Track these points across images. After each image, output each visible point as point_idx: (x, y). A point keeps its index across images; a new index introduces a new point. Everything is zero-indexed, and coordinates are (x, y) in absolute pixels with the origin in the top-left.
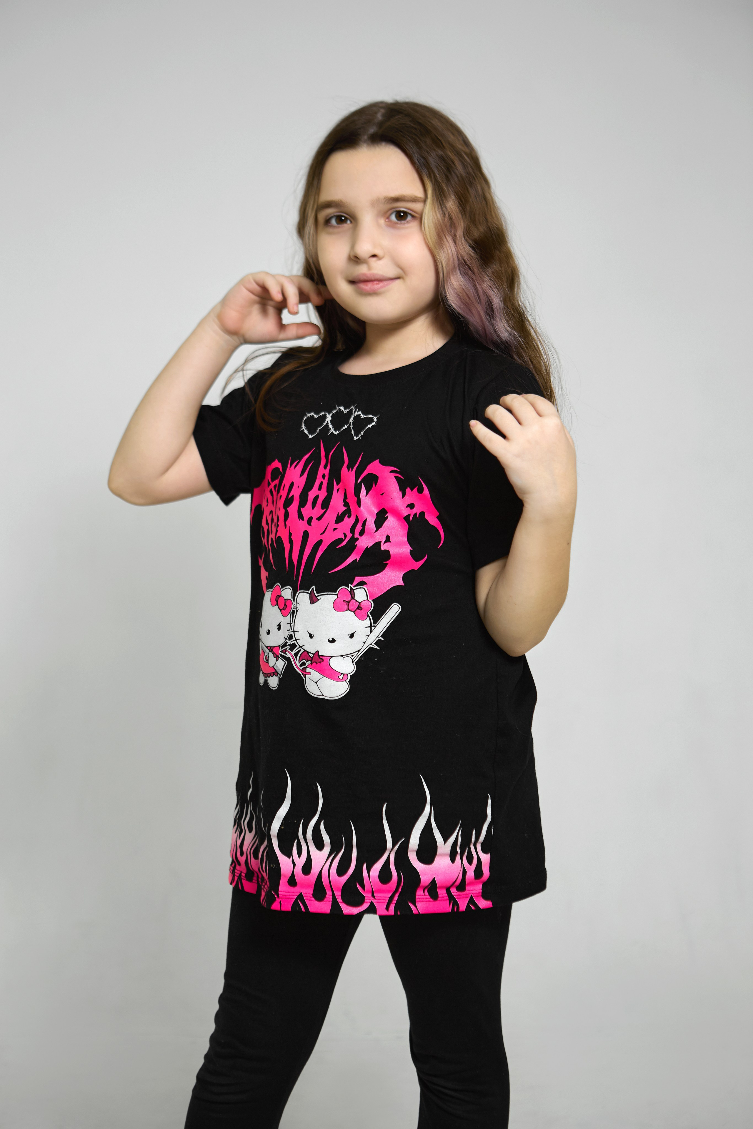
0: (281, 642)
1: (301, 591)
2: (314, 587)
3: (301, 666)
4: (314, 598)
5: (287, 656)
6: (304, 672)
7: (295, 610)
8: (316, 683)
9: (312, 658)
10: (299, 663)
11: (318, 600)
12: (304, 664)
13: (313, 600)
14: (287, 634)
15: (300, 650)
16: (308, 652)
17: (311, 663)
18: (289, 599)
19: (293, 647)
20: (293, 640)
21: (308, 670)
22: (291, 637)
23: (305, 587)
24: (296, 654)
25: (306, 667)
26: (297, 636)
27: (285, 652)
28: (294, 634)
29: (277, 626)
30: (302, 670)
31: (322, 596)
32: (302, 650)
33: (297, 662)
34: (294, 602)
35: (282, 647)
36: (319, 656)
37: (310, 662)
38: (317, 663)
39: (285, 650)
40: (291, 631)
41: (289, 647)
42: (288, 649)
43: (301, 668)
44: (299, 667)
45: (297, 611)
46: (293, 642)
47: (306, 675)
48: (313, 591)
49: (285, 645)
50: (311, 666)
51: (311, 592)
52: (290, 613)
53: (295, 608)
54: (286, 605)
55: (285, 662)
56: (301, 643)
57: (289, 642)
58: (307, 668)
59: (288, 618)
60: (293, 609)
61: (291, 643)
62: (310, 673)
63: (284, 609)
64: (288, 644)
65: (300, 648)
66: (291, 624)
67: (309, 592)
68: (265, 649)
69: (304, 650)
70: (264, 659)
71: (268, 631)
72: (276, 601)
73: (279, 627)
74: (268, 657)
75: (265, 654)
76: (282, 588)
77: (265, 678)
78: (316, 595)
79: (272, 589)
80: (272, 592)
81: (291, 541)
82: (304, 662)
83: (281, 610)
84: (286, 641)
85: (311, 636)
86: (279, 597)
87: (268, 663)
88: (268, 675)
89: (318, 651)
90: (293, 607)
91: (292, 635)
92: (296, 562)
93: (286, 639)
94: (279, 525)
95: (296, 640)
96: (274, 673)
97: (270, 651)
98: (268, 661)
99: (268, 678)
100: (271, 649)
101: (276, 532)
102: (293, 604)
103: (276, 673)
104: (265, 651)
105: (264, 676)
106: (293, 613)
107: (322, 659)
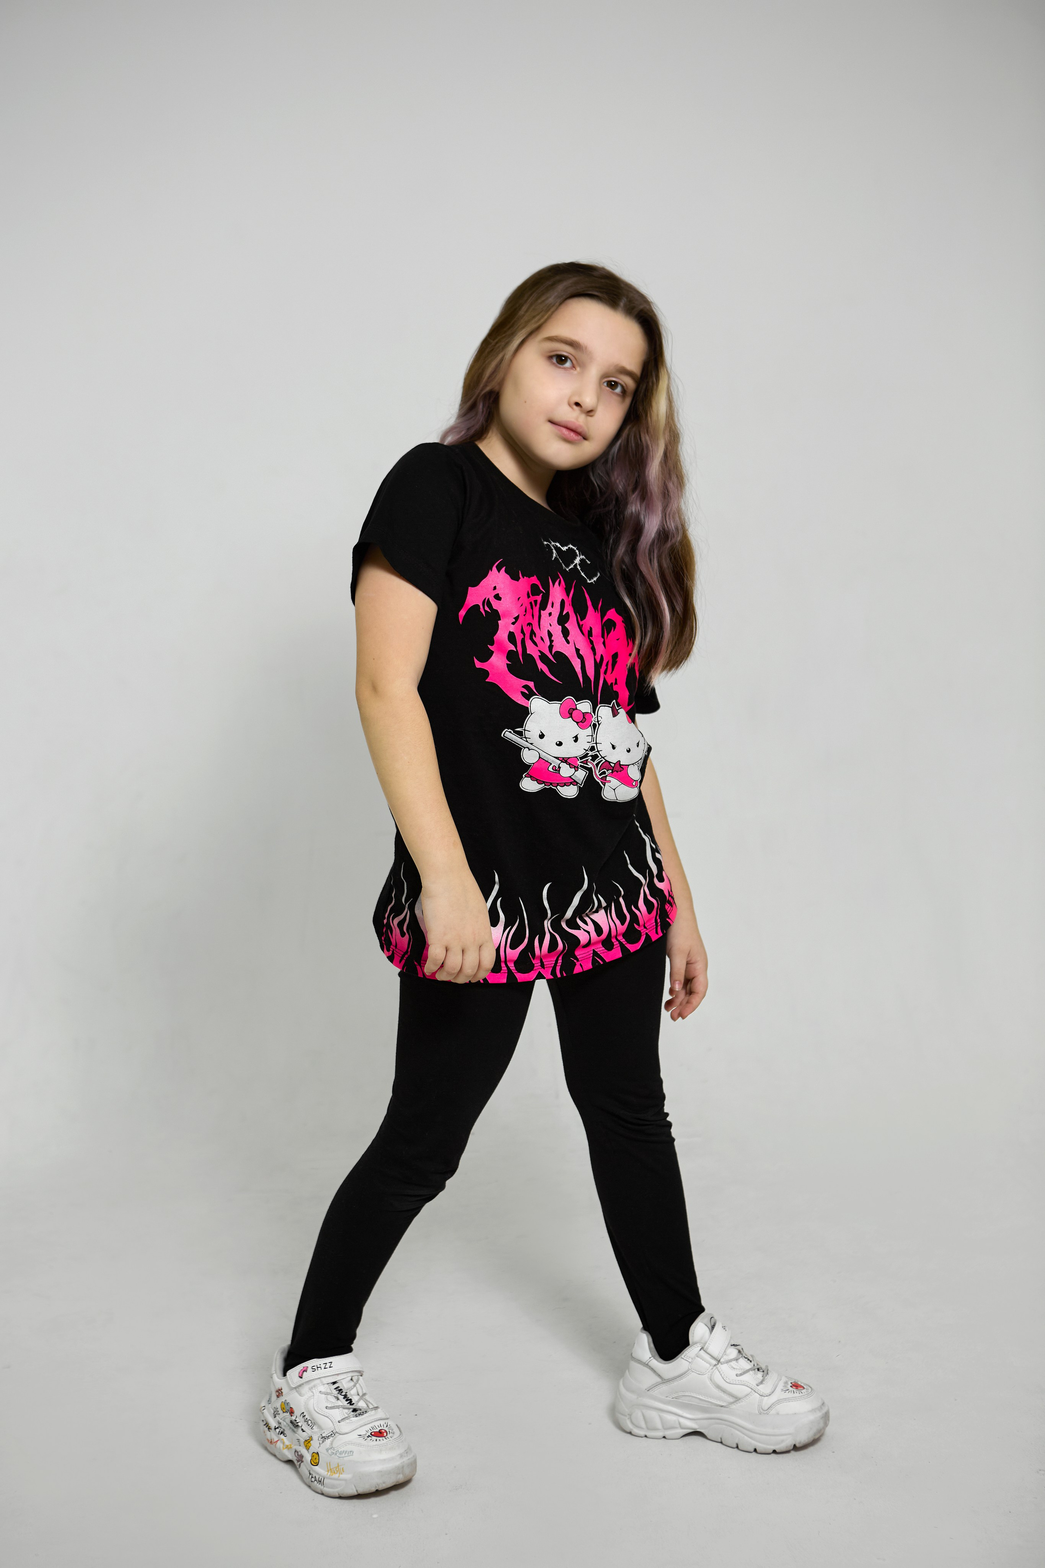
0: (581, 752)
1: (602, 705)
2: (615, 701)
3: (600, 775)
4: (615, 712)
5: (589, 767)
6: (605, 780)
7: (597, 723)
8: (614, 790)
9: (613, 767)
10: (600, 772)
11: (618, 713)
12: (604, 773)
13: (615, 714)
14: (587, 746)
15: (602, 760)
16: (610, 762)
17: (612, 772)
18: (589, 713)
19: (594, 757)
20: (595, 751)
21: (608, 778)
22: (592, 749)
23: (606, 701)
24: (598, 765)
25: (607, 776)
26: (600, 747)
27: (586, 762)
28: (597, 745)
30: (601, 779)
31: (621, 709)
32: (604, 761)
33: (598, 772)
34: (595, 715)
35: (581, 758)
36: (620, 765)
37: (611, 771)
38: (617, 772)
40: (592, 742)
41: (591, 758)
42: (589, 760)
43: (600, 777)
44: (599, 776)
45: (599, 725)
46: (595, 753)
47: (606, 783)
48: (613, 706)
49: (586, 756)
50: (611, 775)
52: (590, 725)
53: (597, 721)
55: (587, 772)
56: (603, 754)
57: (591, 753)
59: (589, 731)
60: (593, 722)
61: (593, 754)
62: (610, 781)
63: (583, 721)
64: (589, 755)
65: (602, 759)
66: (594, 737)
67: (611, 706)
68: (551, 759)
69: (606, 761)
70: (550, 769)
71: (558, 743)
72: (569, 714)
73: (576, 739)
74: (559, 767)
75: (551, 764)
76: (577, 702)
77: (546, 787)
78: (617, 709)
79: (561, 701)
80: (561, 704)
81: (580, 657)
82: (605, 771)
83: (577, 723)
84: (587, 752)
85: (614, 747)
86: (574, 710)
87: (559, 773)
88: (558, 785)
89: (620, 761)
90: (594, 720)
91: (594, 746)
92: (592, 679)
93: (586, 750)
94: (553, 640)
95: (598, 751)
96: (571, 783)
97: (562, 762)
98: (559, 771)
99: (558, 787)
100: (564, 760)
101: (551, 647)
102: (594, 717)
103: (575, 783)
104: (553, 761)
105: (543, 785)
106: (595, 725)
107: (622, 768)
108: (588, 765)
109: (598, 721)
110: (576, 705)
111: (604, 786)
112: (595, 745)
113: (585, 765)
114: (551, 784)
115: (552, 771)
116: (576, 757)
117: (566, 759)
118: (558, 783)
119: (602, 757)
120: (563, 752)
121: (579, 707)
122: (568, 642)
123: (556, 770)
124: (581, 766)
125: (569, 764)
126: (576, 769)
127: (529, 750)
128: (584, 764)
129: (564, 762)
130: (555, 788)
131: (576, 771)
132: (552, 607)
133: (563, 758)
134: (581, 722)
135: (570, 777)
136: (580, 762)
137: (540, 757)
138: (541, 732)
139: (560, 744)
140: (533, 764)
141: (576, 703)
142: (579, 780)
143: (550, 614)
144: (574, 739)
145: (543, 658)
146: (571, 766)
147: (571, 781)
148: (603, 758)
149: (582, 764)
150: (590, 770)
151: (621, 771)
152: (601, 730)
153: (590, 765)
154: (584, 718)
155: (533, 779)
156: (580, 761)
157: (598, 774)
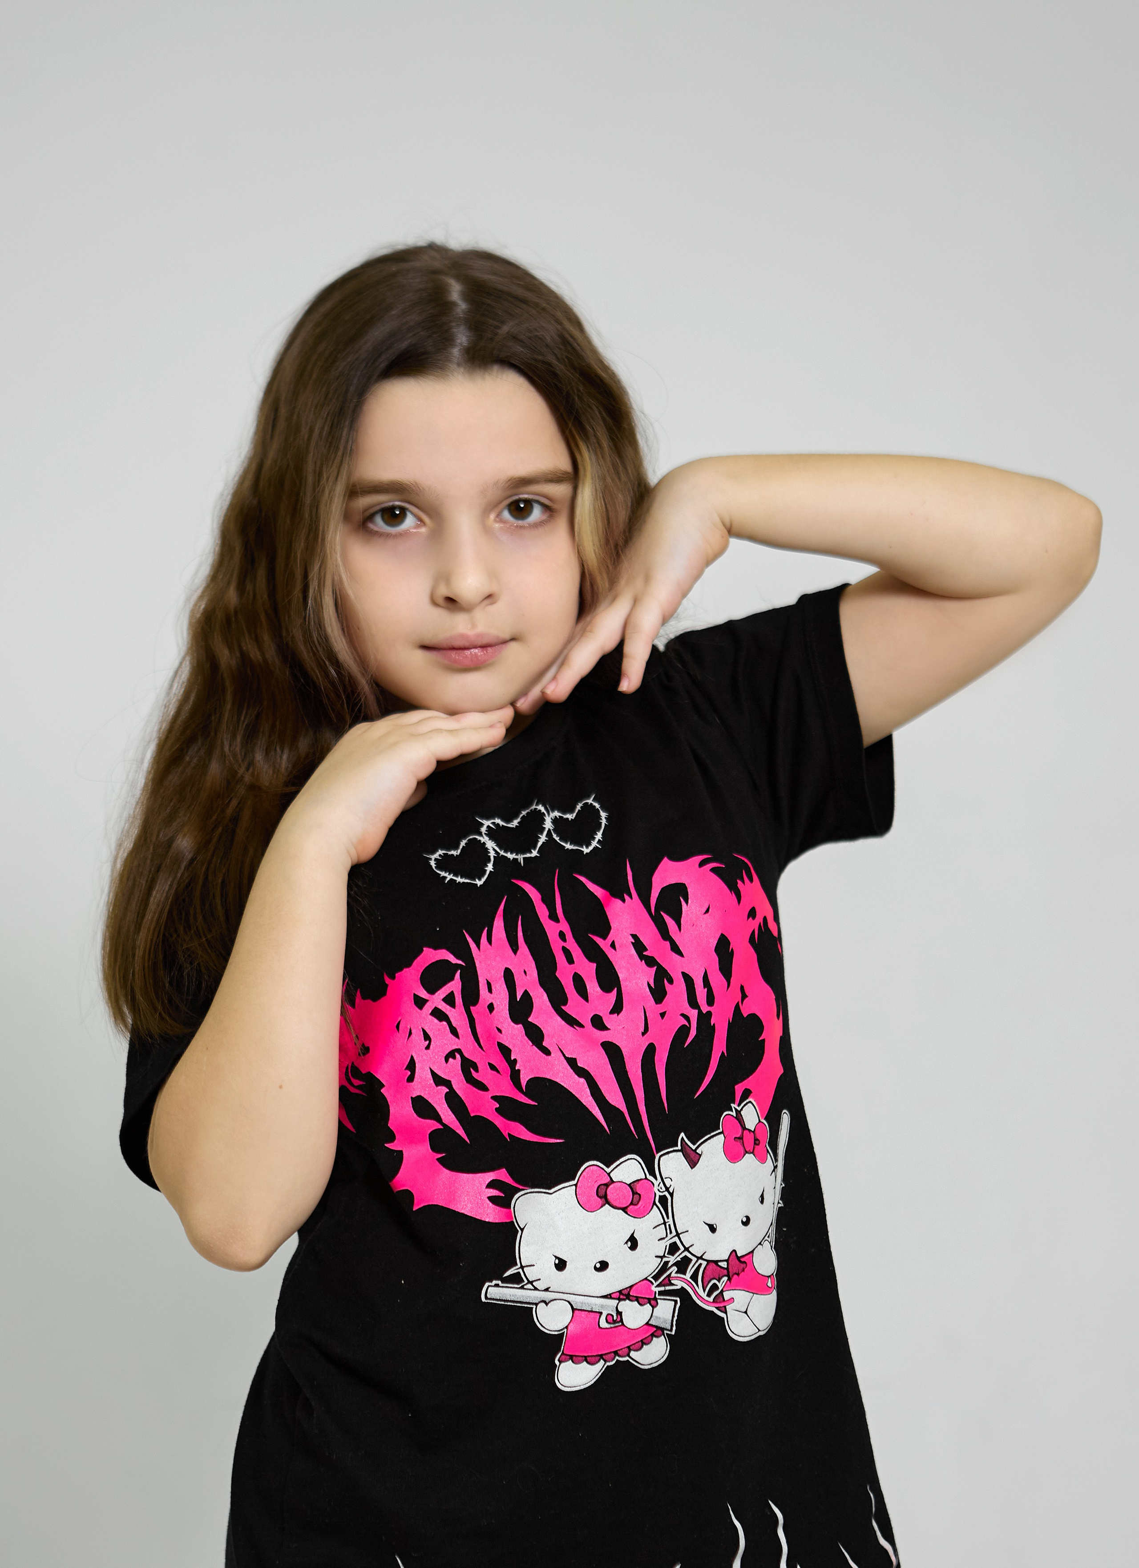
0: (651, 1266)
1: (662, 1153)
2: (682, 1135)
3: (709, 1295)
4: (692, 1155)
5: (679, 1287)
6: (720, 1302)
7: (666, 1193)
8: (746, 1312)
9: (727, 1269)
10: (704, 1291)
11: (700, 1155)
12: (715, 1287)
13: (693, 1160)
14: (661, 1248)
15: (701, 1264)
16: (716, 1262)
17: (729, 1279)
18: (641, 1180)
19: (682, 1265)
20: (680, 1252)
21: (727, 1295)
22: (673, 1249)
23: (666, 1142)
24: (694, 1277)
25: (722, 1291)
26: (687, 1240)
27: (668, 1281)
28: (680, 1238)
29: (626, 1243)
30: (714, 1301)
31: (702, 1146)
32: (704, 1263)
33: (700, 1291)
34: (656, 1179)
35: (656, 1277)
36: (738, 1258)
37: (725, 1279)
38: (738, 1274)
39: (667, 1279)
40: (669, 1236)
41: (675, 1269)
42: (673, 1275)
43: (711, 1299)
44: (707, 1298)
45: (672, 1195)
46: (681, 1256)
47: (725, 1307)
48: (684, 1143)
49: (664, 1268)
50: (730, 1286)
51: (681, 1146)
52: (654, 1203)
53: (664, 1189)
54: (637, 1193)
55: (676, 1302)
56: (697, 1251)
57: (672, 1259)
58: (724, 1293)
59: (655, 1215)
60: (658, 1194)
61: (679, 1259)
62: (732, 1300)
63: (635, 1201)
64: (670, 1265)
65: (700, 1261)
66: (667, 1224)
67: (679, 1147)
68: (597, 1304)
69: (708, 1262)
70: (603, 1324)
71: (598, 1265)
72: (600, 1197)
73: (633, 1243)
74: (619, 1313)
75: (601, 1313)
76: (608, 1167)
77: (608, 1364)
78: (694, 1147)
79: (574, 1179)
80: (576, 1185)
81: (581, 1072)
82: (715, 1284)
83: (624, 1210)
84: (665, 1259)
85: (713, 1229)
86: (607, 1185)
87: (623, 1324)
88: (629, 1349)
89: (734, 1251)
90: (658, 1189)
91: (675, 1243)
92: (622, 1106)
93: (662, 1257)
94: (515, 1060)
95: (687, 1249)
96: (653, 1335)
97: (620, 1300)
98: (621, 1321)
99: (632, 1354)
100: (624, 1295)
101: (515, 1076)
102: (656, 1183)
103: (658, 1331)
104: (602, 1306)
105: (602, 1362)
106: (663, 1200)
107: (745, 1262)
108: (673, 1285)
109: (667, 1189)
110: (609, 1174)
111: (726, 1313)
112: (676, 1239)
113: (668, 1288)
114: (616, 1353)
115: (608, 1326)
116: (646, 1279)
117: (626, 1292)
118: (629, 1347)
119: (698, 1258)
120: (614, 1281)
121: (615, 1176)
122: (547, 1052)
123: (614, 1322)
124: (661, 1293)
125: (637, 1299)
126: (653, 1302)
127: (547, 1304)
128: (664, 1286)
129: (624, 1300)
130: (627, 1358)
131: (653, 1307)
132: (490, 991)
133: (620, 1292)
134: (632, 1204)
135: (647, 1324)
136: (658, 1286)
137: (573, 1310)
138: (556, 1257)
139: (603, 1266)
140: (567, 1327)
141: (608, 1170)
142: (665, 1321)
143: (491, 1007)
144: (629, 1244)
145: (507, 1107)
146: (640, 1301)
147: (653, 1331)
148: (701, 1258)
149: (662, 1289)
150: (682, 1293)
151: (743, 1270)
152: (679, 1204)
153: (678, 1284)
154: (634, 1193)
155: (574, 1359)
156: (656, 1284)
157: (704, 1295)
